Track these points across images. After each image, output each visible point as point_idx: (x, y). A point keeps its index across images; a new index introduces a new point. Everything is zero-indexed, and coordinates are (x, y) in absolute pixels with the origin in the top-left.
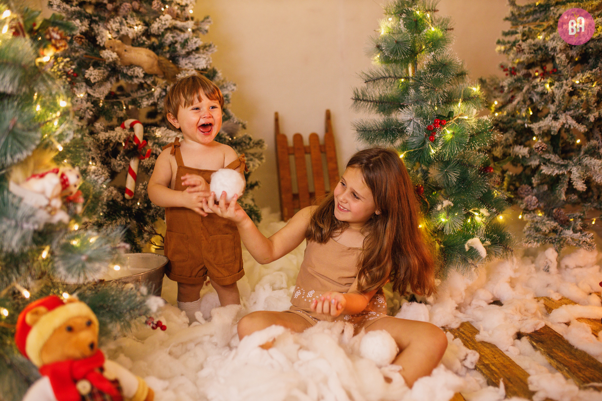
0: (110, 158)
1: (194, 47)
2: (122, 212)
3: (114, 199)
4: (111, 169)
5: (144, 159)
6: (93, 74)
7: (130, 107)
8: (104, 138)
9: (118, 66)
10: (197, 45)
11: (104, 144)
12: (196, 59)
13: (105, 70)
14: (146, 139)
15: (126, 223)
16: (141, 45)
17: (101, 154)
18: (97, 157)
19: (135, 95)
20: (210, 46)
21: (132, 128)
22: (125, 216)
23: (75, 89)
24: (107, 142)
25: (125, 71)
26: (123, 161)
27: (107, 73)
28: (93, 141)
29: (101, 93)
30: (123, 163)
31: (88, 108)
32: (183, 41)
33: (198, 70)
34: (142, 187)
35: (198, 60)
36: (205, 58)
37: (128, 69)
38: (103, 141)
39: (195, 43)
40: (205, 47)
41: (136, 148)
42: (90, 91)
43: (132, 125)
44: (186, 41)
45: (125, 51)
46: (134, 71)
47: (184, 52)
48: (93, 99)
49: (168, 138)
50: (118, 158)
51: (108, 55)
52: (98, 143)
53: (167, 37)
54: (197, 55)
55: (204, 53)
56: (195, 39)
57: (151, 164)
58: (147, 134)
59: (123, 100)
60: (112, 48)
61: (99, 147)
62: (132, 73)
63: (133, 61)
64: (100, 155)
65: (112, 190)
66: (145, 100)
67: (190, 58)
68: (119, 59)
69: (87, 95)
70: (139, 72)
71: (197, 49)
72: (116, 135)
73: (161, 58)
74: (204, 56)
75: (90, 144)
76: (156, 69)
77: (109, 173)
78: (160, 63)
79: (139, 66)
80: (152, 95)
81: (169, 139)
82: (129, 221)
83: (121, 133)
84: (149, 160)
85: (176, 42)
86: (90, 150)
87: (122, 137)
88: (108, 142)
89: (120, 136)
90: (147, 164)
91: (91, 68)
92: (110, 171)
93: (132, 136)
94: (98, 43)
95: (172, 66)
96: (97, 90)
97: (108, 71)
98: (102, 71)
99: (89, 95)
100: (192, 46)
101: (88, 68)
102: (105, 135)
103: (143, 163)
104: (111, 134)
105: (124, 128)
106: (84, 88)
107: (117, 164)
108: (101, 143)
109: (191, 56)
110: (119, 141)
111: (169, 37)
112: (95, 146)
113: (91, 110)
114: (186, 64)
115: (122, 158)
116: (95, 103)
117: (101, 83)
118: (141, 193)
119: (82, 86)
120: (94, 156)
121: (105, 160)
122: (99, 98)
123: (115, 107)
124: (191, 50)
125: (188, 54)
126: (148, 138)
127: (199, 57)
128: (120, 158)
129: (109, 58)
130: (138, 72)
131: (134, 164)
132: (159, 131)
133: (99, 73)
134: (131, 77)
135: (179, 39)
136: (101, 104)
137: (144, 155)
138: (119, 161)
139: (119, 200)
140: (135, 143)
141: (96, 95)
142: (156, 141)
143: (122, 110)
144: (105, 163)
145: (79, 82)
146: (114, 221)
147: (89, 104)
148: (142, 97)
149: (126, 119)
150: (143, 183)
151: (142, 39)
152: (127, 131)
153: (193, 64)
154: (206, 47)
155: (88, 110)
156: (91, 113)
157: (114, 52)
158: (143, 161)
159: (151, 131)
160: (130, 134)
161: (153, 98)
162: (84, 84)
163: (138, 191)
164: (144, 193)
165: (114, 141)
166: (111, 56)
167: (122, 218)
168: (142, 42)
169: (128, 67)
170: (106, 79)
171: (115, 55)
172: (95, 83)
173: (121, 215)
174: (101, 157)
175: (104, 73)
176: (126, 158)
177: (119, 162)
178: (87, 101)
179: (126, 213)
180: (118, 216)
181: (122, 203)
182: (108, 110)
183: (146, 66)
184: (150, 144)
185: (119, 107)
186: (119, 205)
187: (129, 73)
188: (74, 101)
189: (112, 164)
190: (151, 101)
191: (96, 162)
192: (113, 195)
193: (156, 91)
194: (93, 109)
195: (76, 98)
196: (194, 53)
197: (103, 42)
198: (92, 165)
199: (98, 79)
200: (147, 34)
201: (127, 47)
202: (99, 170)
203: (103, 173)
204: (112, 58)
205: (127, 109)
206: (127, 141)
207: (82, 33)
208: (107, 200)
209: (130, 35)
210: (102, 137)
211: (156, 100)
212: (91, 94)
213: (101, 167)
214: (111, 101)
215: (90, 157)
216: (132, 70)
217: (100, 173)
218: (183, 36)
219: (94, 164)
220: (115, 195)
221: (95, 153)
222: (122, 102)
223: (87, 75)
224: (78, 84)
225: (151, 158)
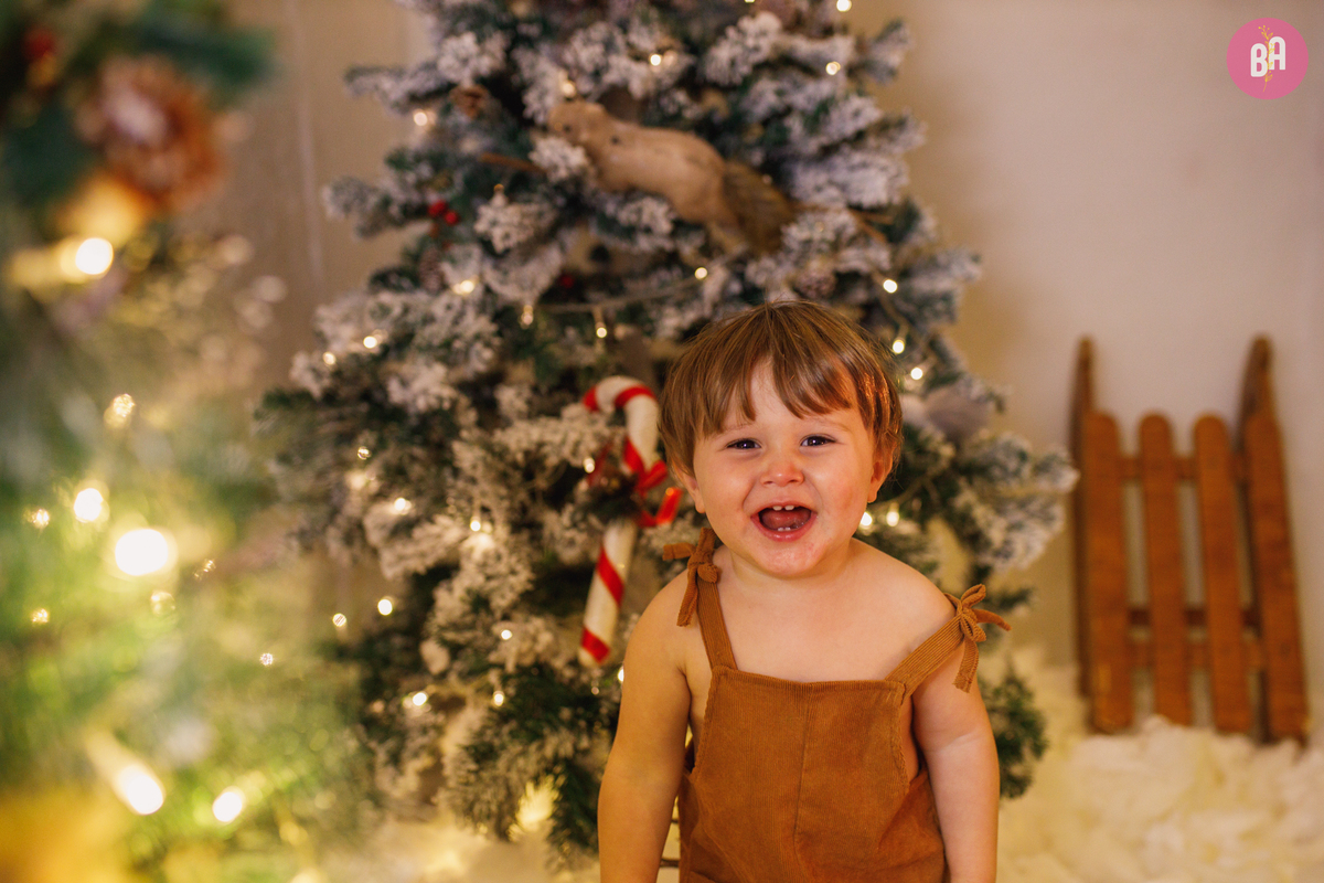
0: (543, 508)
1: (850, 128)
2: (566, 713)
3: (542, 659)
4: (543, 554)
5: (653, 525)
6: (501, 218)
7: (621, 331)
8: (525, 445)
9: (586, 193)
10: (861, 123)
11: (522, 465)
12: (852, 168)
13: (546, 206)
15: (576, 750)
16: (670, 121)
17: (513, 497)
18: (498, 506)
19: (639, 290)
20: (902, 122)
21: (620, 415)
22: (572, 726)
23: (446, 268)
24: (531, 458)
25: (610, 208)
26: (581, 531)
27: (549, 217)
28: (484, 459)
29: (525, 287)
30: (581, 538)
31: (478, 337)
32: (811, 107)
33: (856, 208)
35: (860, 174)
36: (883, 169)
37: (620, 205)
38: (520, 457)
39: (857, 114)
40: (884, 127)
41: (627, 486)
42: (492, 278)
43: (621, 401)
44: (825, 108)
45: (615, 141)
46: (639, 212)
47: (812, 145)
48: (500, 303)
50: (566, 516)
51: (556, 155)
52: (501, 465)
53: (761, 95)
54: (857, 158)
55: (878, 149)
56: (856, 102)
59: (599, 307)
60: (569, 133)
61: (503, 478)
62: (633, 218)
63: (641, 178)
64: (506, 502)
65: (538, 631)
66: (669, 309)
67: (831, 169)
68: (592, 171)
69: (480, 289)
70: (657, 215)
71: (858, 139)
72: (563, 442)
73: (736, 168)
74: (882, 161)
75: (474, 467)
76: (714, 205)
78: (728, 187)
79: (657, 195)
80: (695, 290)
82: (584, 743)
83: (582, 435)
84: (672, 528)
85: (788, 110)
86: (473, 481)
87: (582, 448)
88: (533, 463)
89: (577, 444)
90: (663, 544)
91: (499, 200)
92: (536, 560)
93: (618, 441)
94: (529, 112)
95: (770, 195)
96: (513, 275)
97: (555, 207)
98: (533, 208)
99: (488, 290)
100: (843, 123)
101: (488, 196)
102: (528, 434)
103: (649, 539)
104: (547, 431)
105: (593, 406)
106: (473, 263)
107: (563, 535)
108: (514, 465)
109: (838, 161)
110: (575, 462)
111: (766, 94)
112: (493, 474)
113: (488, 345)
114: (819, 189)
115: (578, 517)
116: (504, 315)
117: (529, 250)
119: (468, 256)
120: (488, 502)
121: (523, 515)
123: (571, 333)
124: (836, 137)
125: (828, 151)
127: (864, 165)
128: (572, 516)
129: (555, 167)
130: (653, 217)
131: (617, 545)
133: (524, 215)
134: (630, 232)
135: (799, 99)
136: (527, 318)
138: (567, 529)
139: (558, 663)
140: (626, 469)
141: (509, 292)
143: (591, 341)
144: (524, 525)
145: (460, 241)
146: (533, 747)
147: (485, 322)
148: (661, 302)
149: (604, 375)
151: (673, 101)
152: (601, 427)
153: (843, 187)
154: (887, 128)
155: (478, 346)
156: (488, 354)
157: (574, 143)
158: (649, 532)
160: (614, 434)
161: (696, 304)
162: (476, 251)
166: (564, 158)
167: (564, 733)
168: (671, 109)
169: (620, 198)
170: (546, 237)
171: (577, 158)
172: (507, 251)
173: (562, 722)
174: (511, 509)
175: (540, 215)
176: (594, 520)
177: (569, 534)
179: (576, 717)
180: (549, 722)
181: (568, 673)
183: (681, 195)
185: (582, 333)
187: (626, 215)
188: (438, 309)
189: (546, 532)
190: (690, 316)
191: (492, 522)
192: (539, 648)
193: (711, 277)
194: (497, 341)
195: (444, 299)
196: (846, 149)
197: (546, 111)
198: (481, 531)
199: (517, 237)
200: (692, 82)
201: (621, 128)
202: (499, 557)
203: (513, 572)
204: (568, 168)
205: (610, 341)
206: (602, 457)
207: (480, 80)
208: (518, 666)
209: (637, 88)
210: (519, 441)
211: (707, 312)
212: (496, 286)
213: (506, 544)
214: (559, 308)
215: (477, 503)
216: (633, 206)
217: (502, 568)
218: (814, 91)
219: (488, 527)
220: (548, 647)
221: (486, 491)
222: (597, 311)
223: (481, 227)
224: (456, 250)
225: (680, 525)
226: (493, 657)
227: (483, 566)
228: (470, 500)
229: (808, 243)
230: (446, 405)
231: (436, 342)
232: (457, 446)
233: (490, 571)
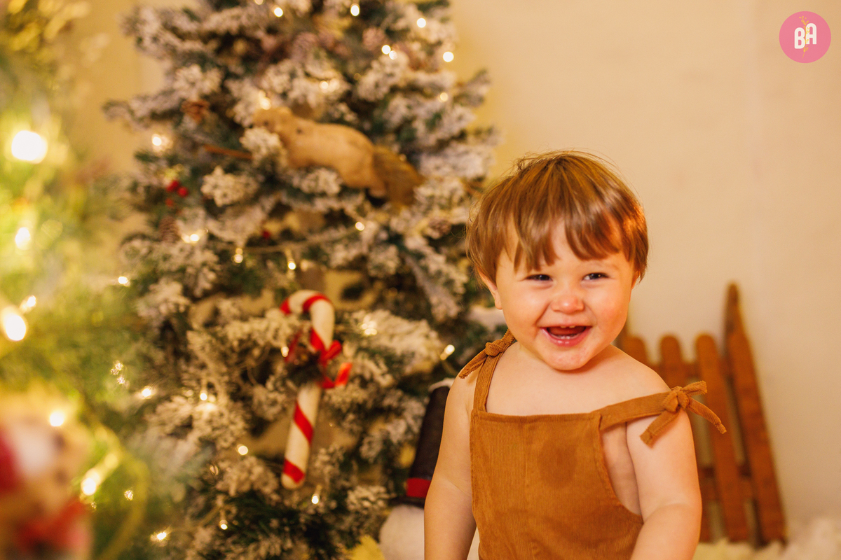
0: (252, 385)
1: (456, 129)
2: (274, 523)
3: (256, 487)
4: (253, 413)
5: (332, 386)
6: (220, 185)
7: (306, 265)
8: (239, 335)
9: (279, 169)
11: (237, 350)
12: (459, 155)
13: (251, 180)
14: (338, 339)
15: (282, 551)
16: (340, 121)
17: (229, 374)
18: (219, 382)
19: (316, 239)
20: (490, 131)
21: (306, 313)
22: (279, 532)
23: (179, 224)
24: (244, 346)
25: (296, 181)
26: (281, 393)
27: (254, 187)
28: (210, 342)
29: (238, 231)
30: (281, 398)
31: (204, 264)
32: (429, 117)
33: (463, 180)
34: (326, 458)
35: (465, 158)
36: (479, 154)
37: (303, 177)
38: (235, 344)
39: (460, 118)
40: (478, 133)
41: (314, 359)
42: (213, 226)
43: (307, 306)
44: (438, 116)
45: (299, 131)
46: (317, 179)
47: (432, 140)
48: (220, 246)
49: (392, 336)
50: (270, 385)
51: (259, 140)
52: (223, 348)
53: (396, 108)
54: (461, 148)
55: (478, 145)
56: (459, 110)
57: (348, 400)
58: (341, 328)
59: (288, 249)
60: (268, 125)
61: (224, 357)
62: (313, 184)
63: (317, 157)
64: (226, 378)
65: (252, 466)
66: (339, 247)
67: (446, 156)
68: (284, 152)
69: (205, 237)
70: (329, 182)
71: (462, 136)
72: (267, 329)
73: (381, 150)
74: (481, 148)
75: (203, 349)
77: (246, 421)
78: (377, 162)
79: (329, 168)
80: (355, 237)
81: (396, 339)
82: (289, 545)
83: (280, 325)
84: (345, 389)
85: (415, 117)
86: (203, 366)
87: (281, 333)
88: (246, 346)
89: (277, 331)
90: (340, 400)
91: (218, 171)
92: (249, 416)
93: (306, 330)
94: (237, 119)
95: (405, 167)
96: (228, 224)
97: (257, 181)
98: (243, 180)
99: (211, 237)
100: (450, 126)
101: (210, 171)
102: (241, 329)
103: (330, 397)
104: (256, 326)
105: (286, 310)
106: (200, 221)
107: (267, 398)
108: (232, 349)
109: (449, 151)
110: (275, 344)
111: (399, 107)
112: (216, 354)
113: (212, 270)
114: (438, 168)
115: (279, 384)
116: (224, 255)
117: (239, 207)
118: (322, 472)
119: (196, 216)
120: (213, 380)
121: (239, 389)
122: (231, 243)
123: (271, 264)
124: (447, 135)
125: (442, 146)
126: (344, 337)
127: (466, 153)
128: (274, 384)
129: (258, 148)
130: (326, 182)
131: (308, 400)
132: (371, 319)
133: (236, 183)
134: (310, 197)
135: (421, 111)
136: (238, 258)
137: (333, 379)
138: (271, 392)
139: (267, 490)
140: (312, 349)
141: (226, 235)
142: (364, 344)
143: (285, 270)
144: (239, 396)
145: (189, 206)
147: (210, 256)
148: (334, 242)
149: (294, 291)
150: (327, 448)
151: (337, 110)
152: (294, 320)
153: (454, 167)
154: (484, 134)
155: (205, 270)
156: (212, 276)
157: (272, 131)
158: (329, 392)
159: (352, 321)
160: (303, 326)
161: (357, 245)
162: (201, 212)
163: (315, 469)
164: (329, 473)
165: (261, 343)
166: (265, 141)
167: (274, 538)
168: (337, 115)
169: (303, 172)
170: (252, 200)
171: (273, 141)
172: (224, 208)
173: (271, 530)
174: (229, 383)
175: (247, 185)
176: (290, 384)
177: (272, 396)
178: (206, 247)
179: (282, 525)
180: (263, 531)
181: (275, 497)
182: (251, 271)
183: (345, 167)
184: (348, 350)
185: (279, 264)
186: (267, 502)
187: (306, 184)
188: (174, 251)
189: (256, 401)
190: (353, 252)
191: (216, 394)
192: (253, 478)
193: (366, 227)
194: (218, 268)
195: (179, 245)
196: (454, 144)
197: (250, 115)
198: (207, 401)
199: (234, 196)
200: (347, 98)
201: (303, 123)
202: (221, 415)
203: (232, 423)
204: (268, 148)
205: (298, 270)
206: (294, 343)
207: (205, 97)
208: (237, 492)
209: (312, 100)
210: (235, 333)
211: (365, 250)
212: (217, 232)
213: (227, 406)
214: (260, 250)
215: (204, 382)
216: (312, 176)
217: (225, 421)
218: (430, 106)
219: (212, 398)
220: (259, 478)
221: (214, 372)
222: (288, 253)
223: (206, 189)
224: (187, 212)
225: (351, 386)
226: (219, 486)
227: (210, 422)
228: (199, 381)
229: (431, 198)
230: (182, 309)
231: (174, 268)
232: (190, 335)
233: (215, 425)
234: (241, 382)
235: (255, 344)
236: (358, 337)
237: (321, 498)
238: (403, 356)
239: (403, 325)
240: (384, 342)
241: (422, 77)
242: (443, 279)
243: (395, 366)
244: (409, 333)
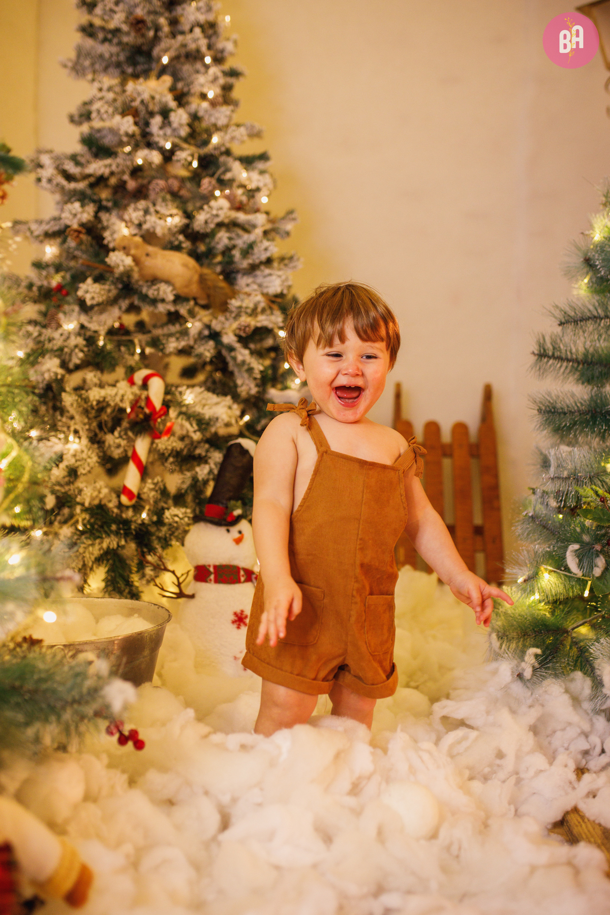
0: (105, 433)
1: (264, 257)
2: (114, 527)
3: (103, 503)
4: (104, 452)
5: (159, 437)
6: (90, 290)
7: (148, 350)
8: (97, 398)
9: (133, 281)
10: (268, 254)
11: (96, 408)
12: (265, 277)
13: (113, 287)
14: (166, 405)
15: (118, 546)
17: (90, 424)
18: (82, 429)
19: (158, 332)
20: (291, 258)
21: (145, 385)
22: (117, 533)
23: (61, 316)
24: (101, 405)
25: (144, 290)
26: (124, 439)
27: (114, 292)
28: (77, 401)
29: (101, 324)
30: (123, 443)
31: (76, 346)
32: (245, 246)
33: (265, 295)
34: (152, 486)
35: (268, 279)
36: (279, 276)
37: (149, 287)
38: (95, 403)
39: (266, 249)
40: (282, 259)
41: (148, 418)
42: (84, 319)
43: (146, 380)
44: (251, 246)
45: (147, 255)
46: (158, 290)
47: (245, 264)
48: (88, 334)
49: (204, 406)
50: (116, 433)
51: (119, 260)
52: (85, 406)
53: (220, 239)
54: (267, 271)
55: (280, 269)
56: (266, 243)
57: (170, 448)
58: (169, 397)
59: (138, 339)
60: (125, 249)
61: (86, 412)
62: (156, 293)
63: (159, 274)
64: (87, 427)
65: (101, 488)
66: (173, 339)
67: (255, 276)
68: (136, 269)
69: (78, 326)
71: (269, 262)
72: (116, 394)
73: (206, 271)
74: (280, 273)
75: (72, 405)
76: (194, 289)
77: (99, 457)
78: (202, 280)
79: (167, 282)
80: (185, 333)
81: (206, 408)
82: (123, 542)
83: (126, 392)
84: (168, 440)
85: (234, 247)
86: (72, 418)
87: (125, 398)
88: (102, 406)
89: (123, 396)
90: (164, 447)
91: (89, 281)
92: (101, 454)
93: (143, 397)
94: (105, 242)
95: (223, 284)
96: (95, 318)
97: (116, 288)
98: (107, 287)
99: (82, 327)
100: (260, 254)
101: (84, 280)
102: (99, 393)
103: (157, 445)
104: (108, 392)
105: (132, 382)
106: (75, 314)
107: (114, 442)
108: (92, 408)
109: (258, 273)
110: (121, 405)
111: (223, 238)
112: (81, 409)
113: (82, 351)
114: (248, 285)
115: (122, 433)
116: (91, 340)
117: (102, 307)
118: (148, 496)
119: (73, 311)
120: (78, 427)
121: (96, 435)
122: (96, 332)
123: (123, 349)
124: (257, 261)
125: (253, 268)
126: (171, 404)
127: (270, 275)
128: (120, 433)
129: (119, 266)
130: (165, 292)
131: (142, 446)
132: (191, 393)
133: (101, 289)
134: (154, 302)
135: (239, 242)
136: (101, 343)
137: (161, 433)
138: (118, 438)
139: (111, 505)
140: (147, 411)
141: (93, 326)
142: (184, 409)
143: (133, 353)
144: (95, 440)
145: (69, 304)
146: (98, 541)
147: (80, 341)
148: (171, 335)
149: (140, 369)
150: (153, 479)
151: (177, 239)
152: (135, 389)
153: (260, 285)
154: (285, 260)
155: (77, 350)
156: (81, 355)
157: (128, 254)
158: (157, 441)
159: (177, 394)
160: (141, 394)
161: (186, 338)
162: (77, 308)
163: (144, 493)
164: (153, 496)
165: (112, 404)
166: (123, 261)
167: (113, 537)
168: (176, 243)
169: (149, 284)
170: (113, 302)
171: (129, 261)
172: (92, 307)
173: (112, 531)
174: (89, 430)
175: (109, 291)
176: (130, 434)
177: (117, 441)
178: (79, 334)
179: (119, 529)
180: (106, 532)
181: (116, 510)
182: (109, 353)
183: (179, 282)
184: (173, 413)
185: (129, 349)
186: (111, 514)
187: (151, 293)
188: (56, 335)
189: (107, 444)
190: (182, 344)
191: (80, 438)
192: (101, 496)
193: (193, 326)
194: (86, 349)
195: (60, 331)
196: (262, 267)
197: (114, 240)
198: (74, 442)
199: (98, 299)
200: (186, 230)
201: (150, 249)
202: (82, 452)
203: (89, 457)
204: (124, 266)
205: (143, 353)
206: (135, 404)
207: (82, 225)
208: (90, 504)
209: (159, 231)
210: (94, 396)
211: (191, 343)
212: (86, 324)
213: (86, 446)
214: (116, 338)
215: (72, 429)
216: (155, 287)
217: (84, 456)
218: (247, 238)
219: (77, 440)
220: (105, 497)
221: (79, 422)
222: (136, 341)
223: (80, 293)
224: (66, 308)
225: (172, 438)
226: (78, 499)
227: (75, 456)
228: (69, 427)
229: (240, 307)
230: (59, 377)
231: (55, 348)
232: (63, 394)
233: (78, 458)
234: (97, 431)
235: (108, 405)
236: (180, 404)
237: (148, 515)
238: (210, 419)
239: (213, 398)
240: (198, 409)
241: (241, 217)
242: (246, 367)
243: (204, 426)
244: (217, 404)
